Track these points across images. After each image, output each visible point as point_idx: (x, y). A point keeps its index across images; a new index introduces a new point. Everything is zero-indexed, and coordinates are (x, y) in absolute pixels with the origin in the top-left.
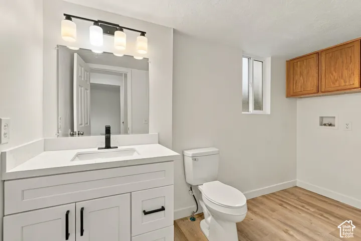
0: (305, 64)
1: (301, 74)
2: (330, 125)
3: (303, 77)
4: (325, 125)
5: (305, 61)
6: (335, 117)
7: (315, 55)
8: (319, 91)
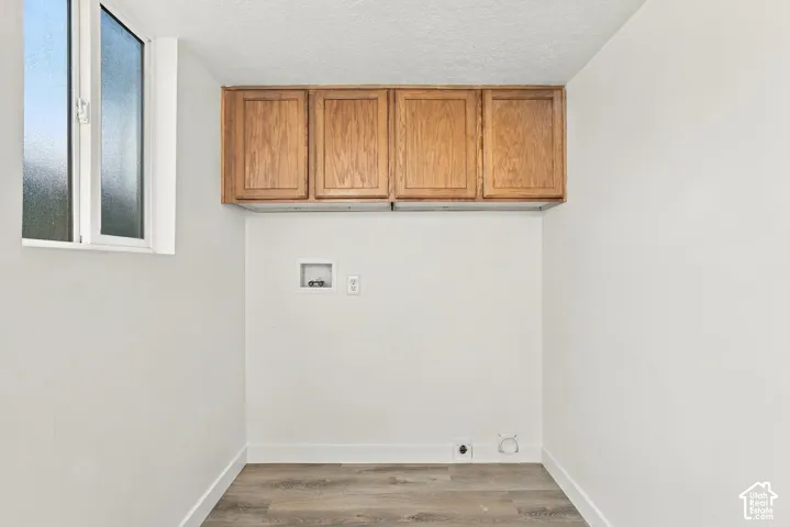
0: (275, 110)
1: (267, 140)
2: (322, 284)
3: (270, 148)
4: (312, 284)
5: (276, 103)
6: (330, 266)
7: (301, 96)
8: (309, 195)
